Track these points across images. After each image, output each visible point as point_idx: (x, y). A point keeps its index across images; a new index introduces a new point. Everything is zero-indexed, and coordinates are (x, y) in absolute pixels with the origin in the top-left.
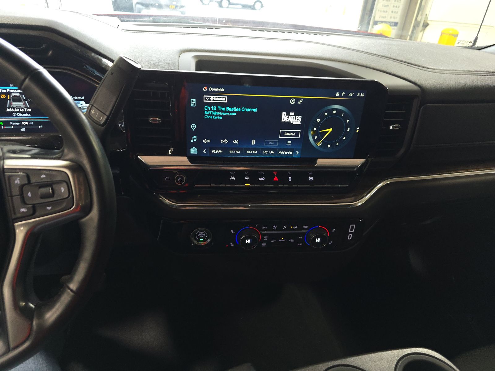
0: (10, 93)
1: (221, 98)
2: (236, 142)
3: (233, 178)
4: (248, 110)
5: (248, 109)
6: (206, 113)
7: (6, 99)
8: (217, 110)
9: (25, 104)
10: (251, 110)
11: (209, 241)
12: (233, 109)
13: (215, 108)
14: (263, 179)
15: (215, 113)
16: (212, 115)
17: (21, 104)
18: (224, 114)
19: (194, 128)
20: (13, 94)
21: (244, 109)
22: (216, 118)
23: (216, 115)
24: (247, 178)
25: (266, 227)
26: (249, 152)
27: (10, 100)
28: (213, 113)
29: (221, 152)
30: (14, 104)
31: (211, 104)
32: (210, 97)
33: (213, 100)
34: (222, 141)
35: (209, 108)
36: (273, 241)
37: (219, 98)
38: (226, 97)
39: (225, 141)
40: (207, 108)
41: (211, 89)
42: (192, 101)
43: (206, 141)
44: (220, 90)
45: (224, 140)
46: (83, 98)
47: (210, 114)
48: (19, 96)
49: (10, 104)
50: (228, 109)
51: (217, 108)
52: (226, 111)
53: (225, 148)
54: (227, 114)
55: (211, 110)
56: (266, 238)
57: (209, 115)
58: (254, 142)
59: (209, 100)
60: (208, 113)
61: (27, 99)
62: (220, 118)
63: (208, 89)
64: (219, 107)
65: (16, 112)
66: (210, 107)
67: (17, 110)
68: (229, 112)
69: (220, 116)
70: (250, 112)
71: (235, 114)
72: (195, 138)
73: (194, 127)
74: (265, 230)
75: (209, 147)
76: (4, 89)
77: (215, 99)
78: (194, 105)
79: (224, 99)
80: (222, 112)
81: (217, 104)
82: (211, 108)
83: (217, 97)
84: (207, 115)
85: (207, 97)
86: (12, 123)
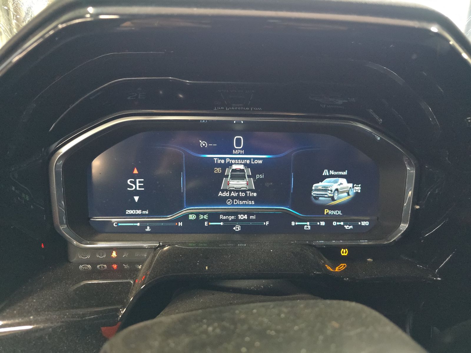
0: (230, 165)
9: (249, 183)
17: (242, 183)
20: (234, 167)
27: (227, 176)
30: (233, 183)
48: (243, 170)
49: (226, 184)
61: (253, 176)
65: (233, 198)
67: (234, 194)
76: (221, 159)
86: (221, 217)
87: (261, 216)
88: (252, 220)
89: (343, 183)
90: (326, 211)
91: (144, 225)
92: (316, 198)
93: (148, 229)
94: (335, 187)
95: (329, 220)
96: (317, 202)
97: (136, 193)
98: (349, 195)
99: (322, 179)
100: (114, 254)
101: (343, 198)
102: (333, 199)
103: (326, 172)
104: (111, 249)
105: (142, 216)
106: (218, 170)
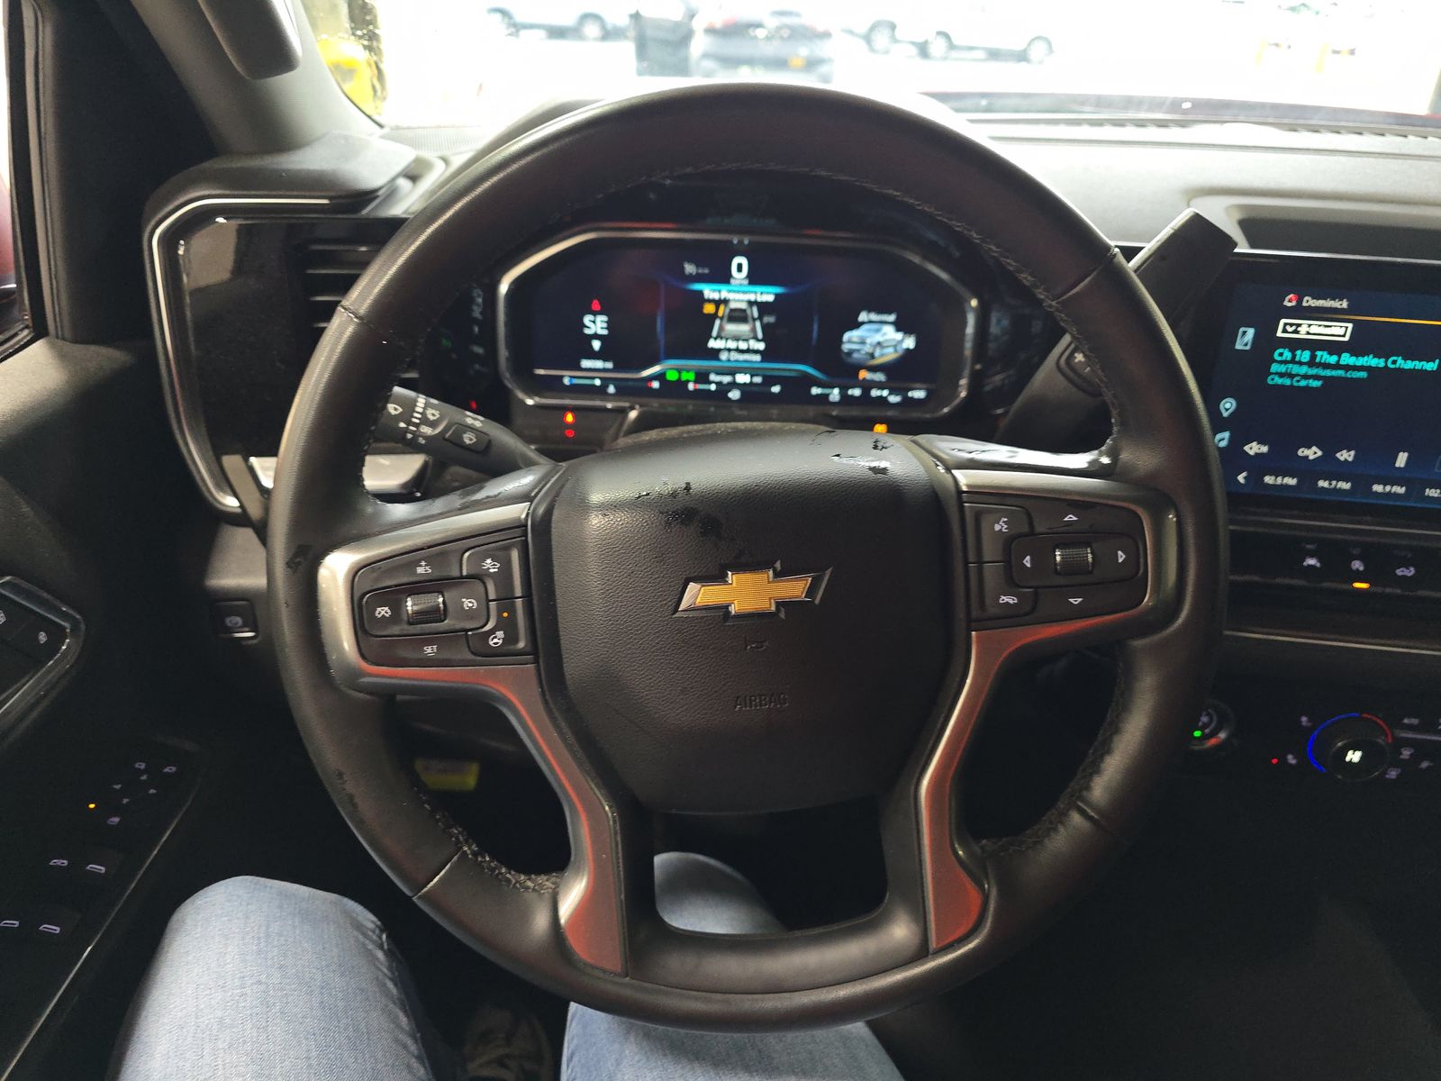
0: (726, 302)
1: (1330, 326)
2: (1345, 455)
3: (1311, 562)
4: (1409, 365)
5: (1409, 362)
6: (1275, 368)
7: (714, 316)
8: (1312, 363)
9: (754, 330)
10: (1418, 365)
11: (1222, 735)
12: (1361, 361)
13: (1305, 356)
14: (1410, 572)
15: (1304, 370)
16: (1291, 376)
17: (744, 328)
18: (1328, 373)
19: (1227, 410)
20: (733, 305)
21: (1394, 362)
22: (1303, 383)
23: (1306, 377)
24: (1357, 565)
25: (1415, 721)
26: (1378, 488)
27: (722, 318)
28: (1295, 369)
29: (1292, 481)
30: (731, 328)
31: (1295, 345)
32: (1299, 325)
33: (1308, 333)
34: (1302, 452)
35: (1287, 355)
36: (1425, 765)
37: (1326, 326)
38: (1350, 326)
39: (1313, 453)
40: (1281, 354)
41: (1309, 302)
42: (1245, 333)
43: (1253, 448)
44: (1336, 304)
45: (1309, 447)
46: (892, 318)
47: (1285, 370)
48: (744, 311)
49: (721, 328)
50: (1347, 359)
51: (1313, 357)
52: (1337, 366)
53: (1308, 472)
54: (1340, 373)
55: (1293, 361)
56: (1406, 753)
57: (1281, 375)
58: (1402, 460)
59: (1296, 332)
60: (1282, 368)
61: (760, 318)
62: (1316, 384)
63: (1300, 301)
64: (1319, 353)
65: (729, 350)
66: (1293, 351)
67: (732, 344)
68: (1347, 368)
69: (1316, 377)
70: (1413, 371)
71: (1363, 374)
72: (1223, 439)
73: (1228, 406)
74: (1410, 728)
75: (1259, 466)
76: (714, 291)
77: (1314, 329)
78: (1246, 345)
79: (1341, 331)
80: (1326, 366)
81: (1313, 345)
82: (1294, 356)
83: (1320, 326)
84: (1276, 373)
85: (1291, 325)
86: (713, 377)
87: (770, 380)
88: (757, 384)
89: (890, 334)
90: (863, 374)
91: (605, 382)
92: (850, 353)
93: (611, 389)
94: (878, 338)
95: (867, 386)
96: (849, 360)
97: (596, 336)
98: (896, 351)
99: (858, 325)
100: (570, 418)
101: (889, 355)
102: (872, 356)
103: (863, 317)
104: (566, 409)
105: (605, 370)
106: (709, 309)
